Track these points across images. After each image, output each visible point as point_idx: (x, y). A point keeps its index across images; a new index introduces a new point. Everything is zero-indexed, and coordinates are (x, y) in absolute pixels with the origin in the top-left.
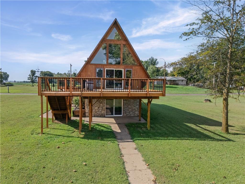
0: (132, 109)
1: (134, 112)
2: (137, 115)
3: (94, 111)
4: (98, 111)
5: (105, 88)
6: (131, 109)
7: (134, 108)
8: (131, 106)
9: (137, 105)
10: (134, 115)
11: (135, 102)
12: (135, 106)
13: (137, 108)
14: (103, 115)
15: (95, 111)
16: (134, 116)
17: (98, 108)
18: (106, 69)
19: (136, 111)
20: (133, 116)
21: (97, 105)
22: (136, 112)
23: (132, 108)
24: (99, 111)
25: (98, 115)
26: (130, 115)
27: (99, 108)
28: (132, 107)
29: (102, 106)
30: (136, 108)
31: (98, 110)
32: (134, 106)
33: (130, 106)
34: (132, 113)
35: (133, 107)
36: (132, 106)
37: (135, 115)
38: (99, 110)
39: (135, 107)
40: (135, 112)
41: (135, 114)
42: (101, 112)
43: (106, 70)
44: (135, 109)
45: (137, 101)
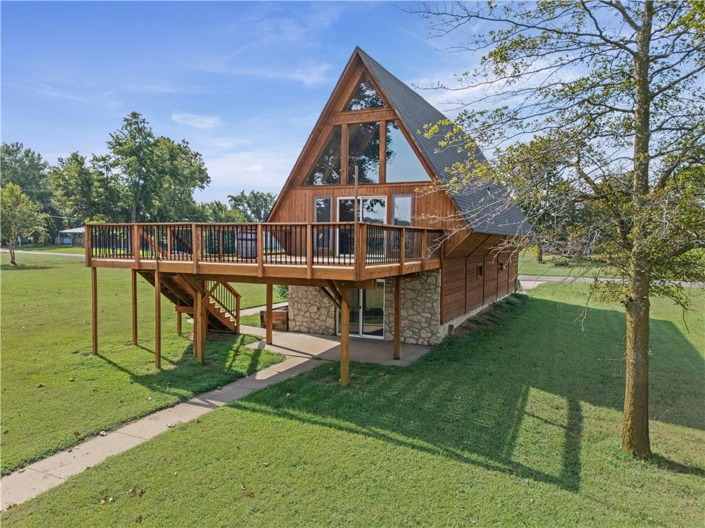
0: (410, 320)
1: (417, 331)
2: (426, 343)
3: (308, 317)
4: (318, 319)
5: (338, 255)
6: (407, 322)
7: (415, 318)
8: (407, 312)
9: (427, 311)
10: (417, 340)
11: (419, 298)
12: (419, 314)
13: (427, 318)
14: (330, 330)
15: (311, 317)
16: (417, 344)
17: (318, 309)
18: (338, 198)
19: (424, 328)
20: (415, 342)
21: (316, 302)
22: (424, 330)
23: (410, 318)
24: (320, 318)
25: (317, 328)
26: (405, 339)
27: (321, 310)
28: (411, 316)
29: (327, 305)
30: (424, 320)
31: (317, 316)
32: (416, 313)
33: (405, 310)
34: (411, 333)
35: (414, 315)
36: (411, 312)
37: (420, 342)
38: (320, 315)
39: (419, 317)
40: (420, 330)
41: (420, 337)
42: (325, 321)
43: (340, 201)
44: (420, 323)
45: (427, 297)
